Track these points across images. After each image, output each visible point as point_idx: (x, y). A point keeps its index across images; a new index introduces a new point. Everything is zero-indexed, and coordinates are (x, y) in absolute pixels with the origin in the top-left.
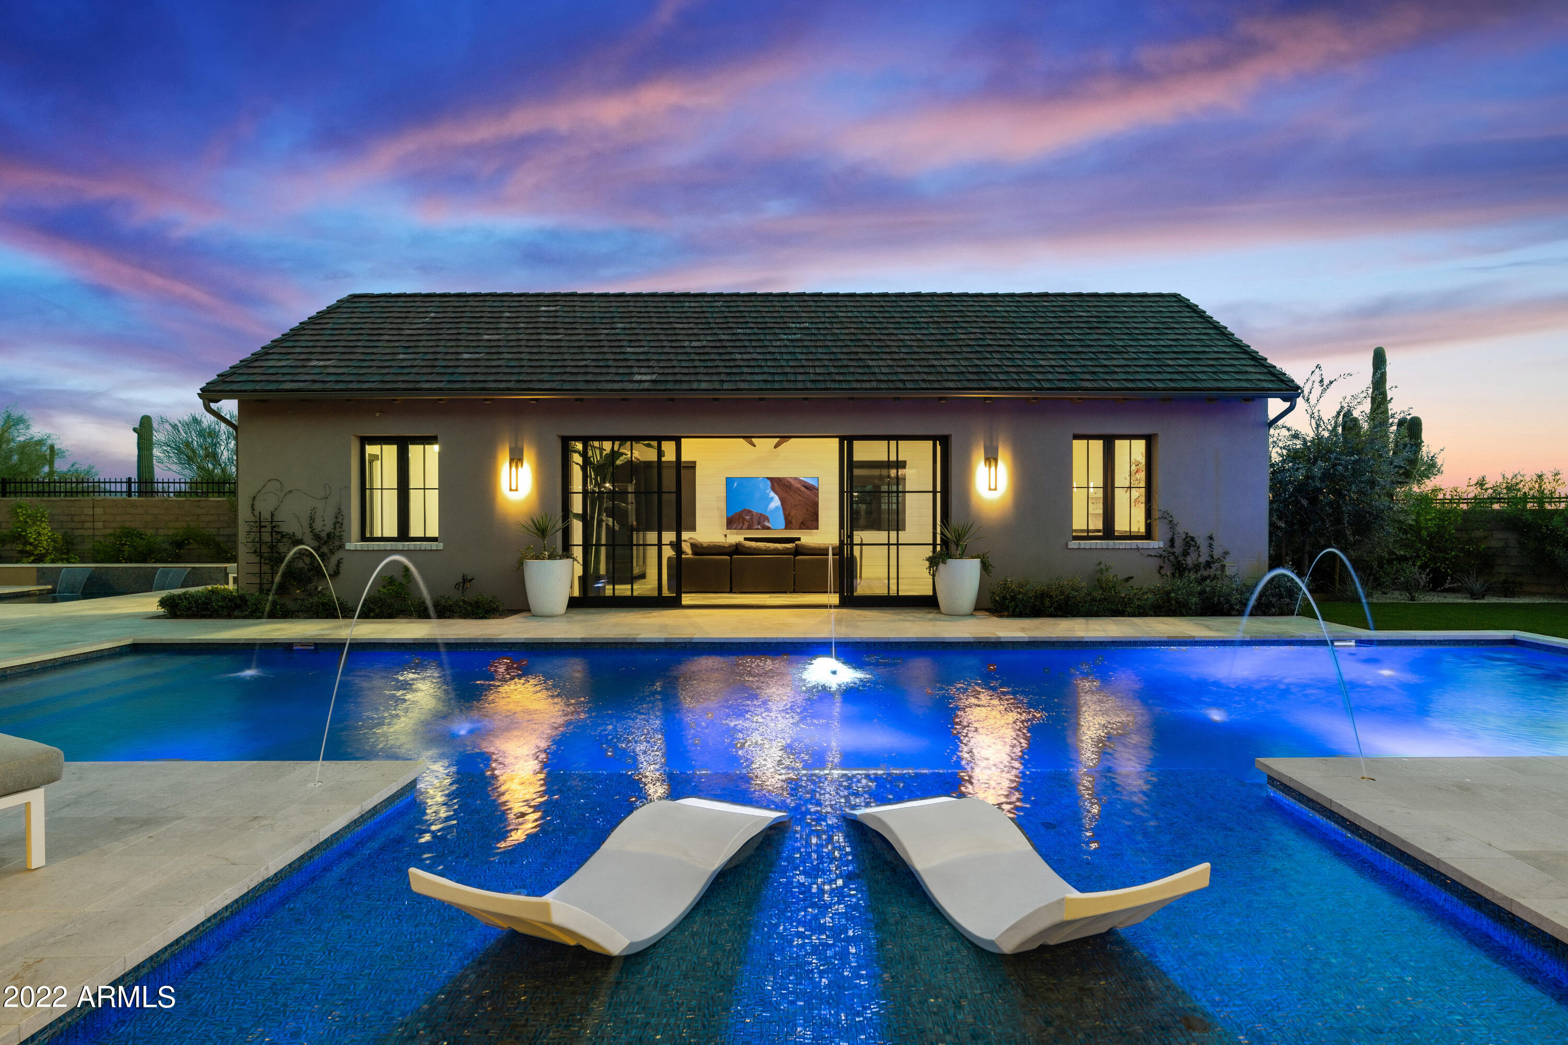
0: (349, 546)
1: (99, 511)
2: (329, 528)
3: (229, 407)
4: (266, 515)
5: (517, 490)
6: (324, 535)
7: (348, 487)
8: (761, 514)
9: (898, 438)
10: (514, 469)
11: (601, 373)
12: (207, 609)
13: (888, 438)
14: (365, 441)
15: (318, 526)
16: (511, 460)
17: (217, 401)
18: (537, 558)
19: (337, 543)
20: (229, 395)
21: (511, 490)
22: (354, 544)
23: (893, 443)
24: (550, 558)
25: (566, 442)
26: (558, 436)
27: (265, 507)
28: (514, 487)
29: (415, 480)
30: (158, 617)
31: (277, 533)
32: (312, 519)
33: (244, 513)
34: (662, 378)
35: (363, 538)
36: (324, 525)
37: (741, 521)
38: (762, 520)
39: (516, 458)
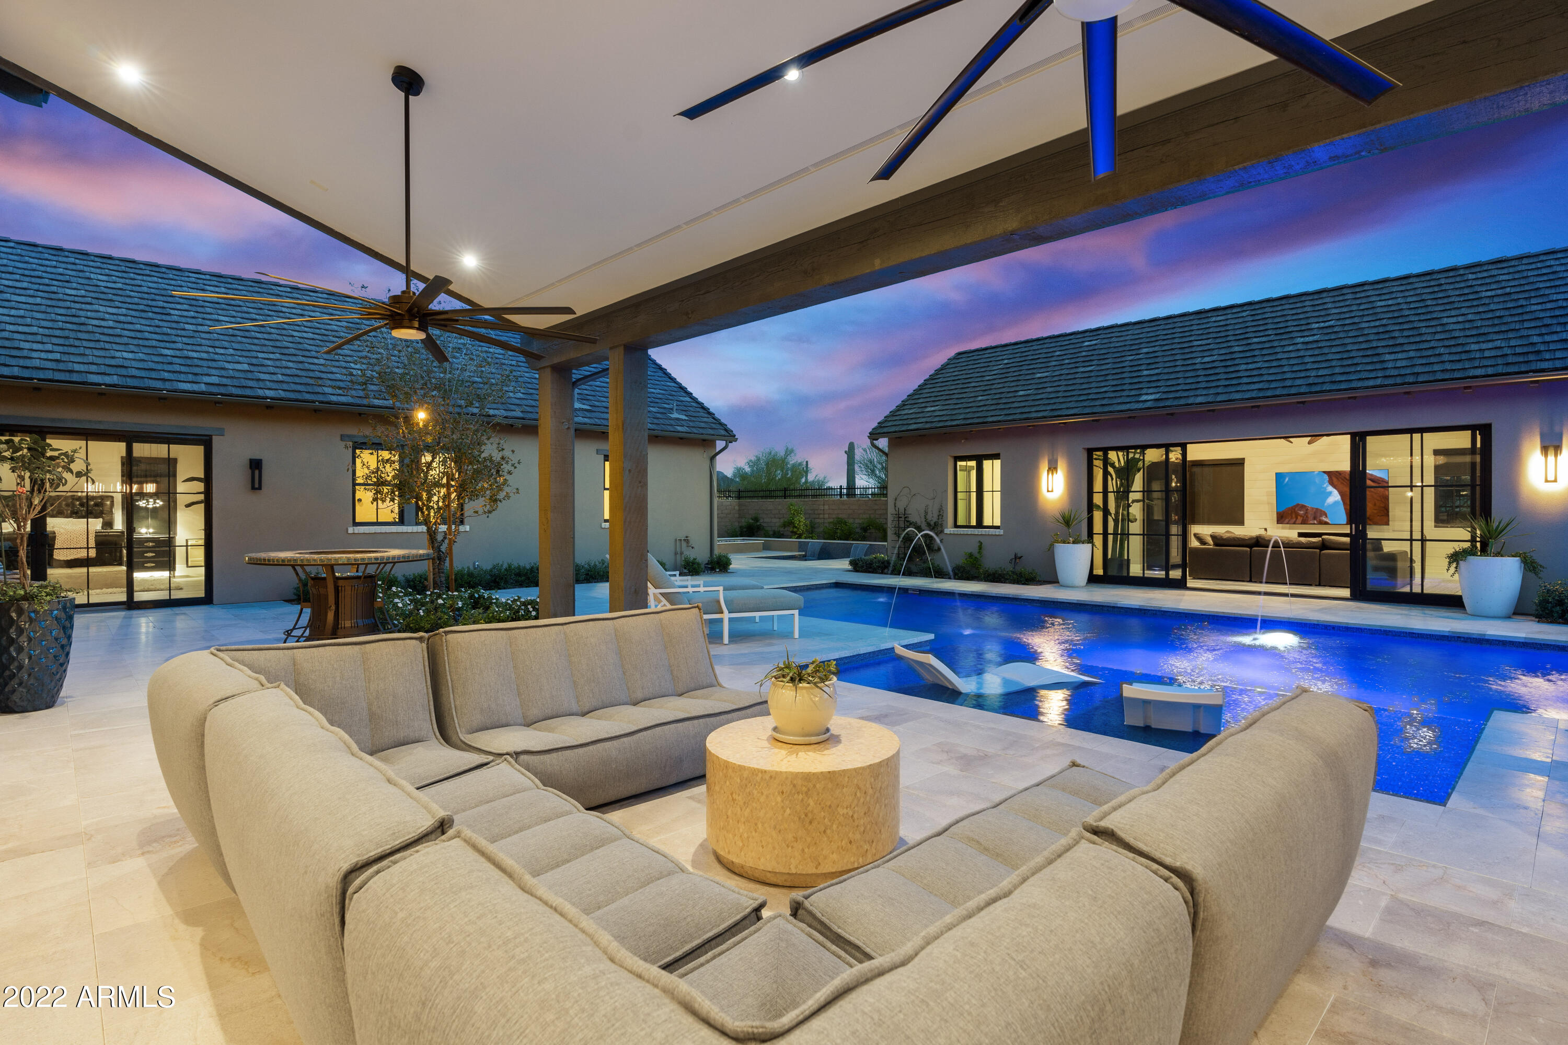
0: (947, 531)
1: (826, 507)
2: (935, 519)
3: (883, 443)
4: (902, 511)
5: (1052, 491)
6: (932, 523)
7: (946, 491)
8: (1317, 509)
9: (1422, 431)
10: (1050, 475)
11: (1115, 397)
12: (871, 568)
13: (1411, 431)
14: (957, 459)
15: (929, 517)
16: (1049, 469)
17: (877, 440)
18: (1064, 542)
19: (940, 529)
20: (883, 435)
21: (1048, 491)
22: (950, 530)
23: (1417, 436)
24: (1074, 543)
25: (1090, 452)
26: (1085, 449)
27: (901, 505)
28: (1050, 489)
29: (987, 486)
30: (849, 571)
31: (908, 521)
32: (926, 513)
33: (891, 510)
34: (1164, 396)
35: (956, 526)
36: (933, 518)
37: (1294, 516)
38: (1318, 515)
39: (1053, 468)
